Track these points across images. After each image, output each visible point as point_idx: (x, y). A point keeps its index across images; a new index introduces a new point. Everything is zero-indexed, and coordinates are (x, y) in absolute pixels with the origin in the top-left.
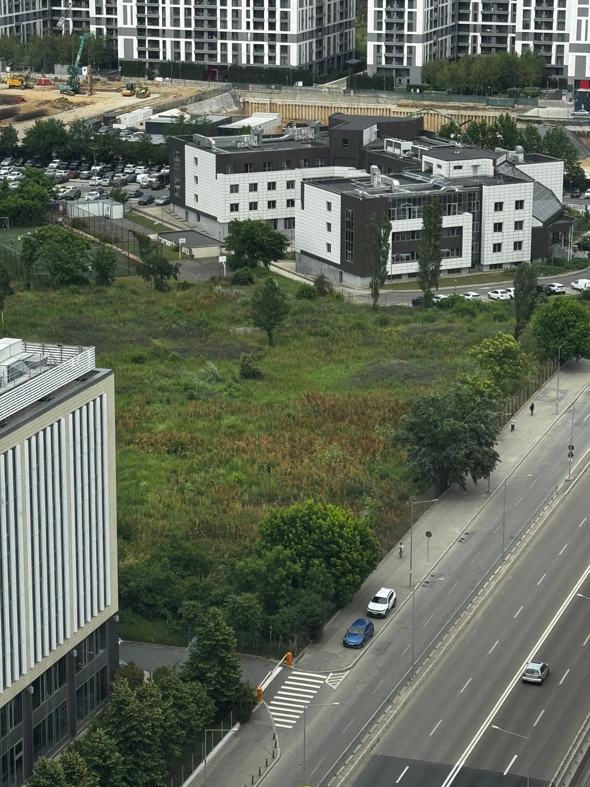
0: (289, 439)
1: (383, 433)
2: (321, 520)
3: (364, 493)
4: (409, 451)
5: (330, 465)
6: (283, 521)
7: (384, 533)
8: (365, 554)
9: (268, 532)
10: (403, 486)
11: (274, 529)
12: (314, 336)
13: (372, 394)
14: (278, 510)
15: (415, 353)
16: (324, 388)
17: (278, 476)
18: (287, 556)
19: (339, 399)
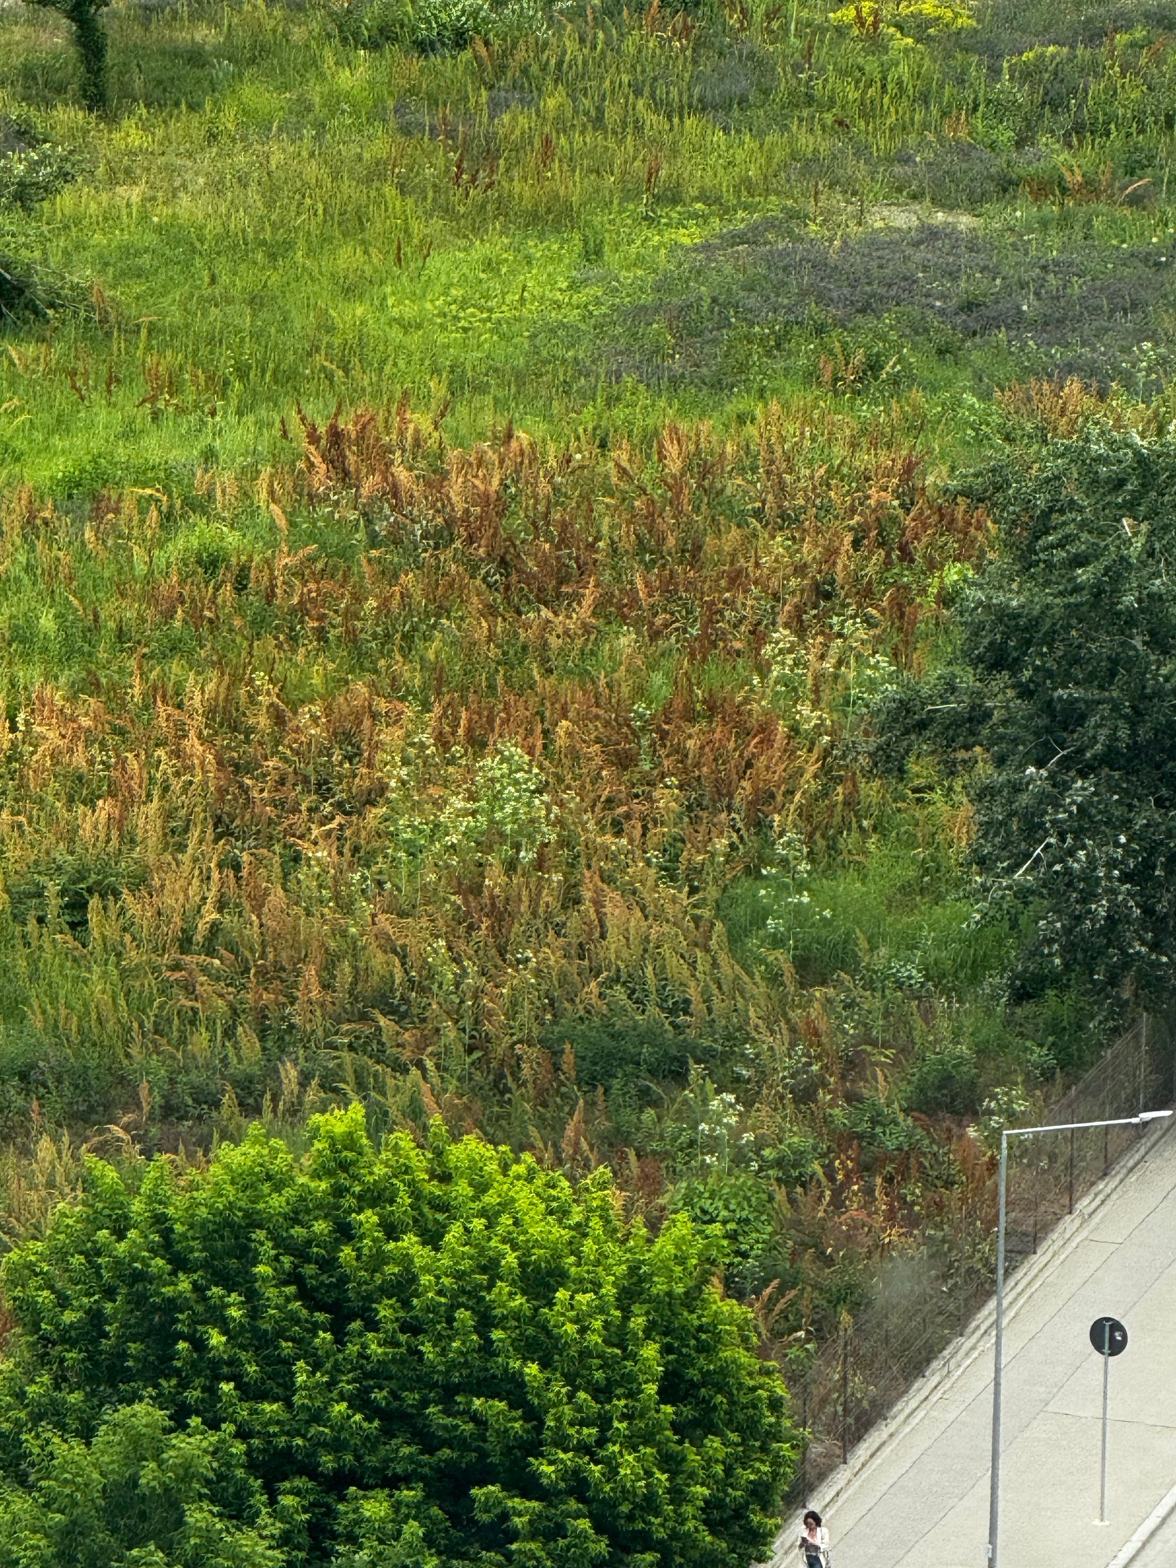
0: (210, 713)
1: (819, 678)
2: (410, 1242)
3: (695, 1069)
4: (984, 794)
5: (477, 890)
6: (167, 1246)
7: (822, 1330)
8: (693, 1458)
9: (69, 1317)
10: (944, 1026)
11: (110, 1293)
12: (373, 46)
13: (751, 430)
14: (138, 1175)
15: (1025, 165)
16: (438, 389)
17: (133, 957)
18: (187, 1472)
19: (533, 456)
